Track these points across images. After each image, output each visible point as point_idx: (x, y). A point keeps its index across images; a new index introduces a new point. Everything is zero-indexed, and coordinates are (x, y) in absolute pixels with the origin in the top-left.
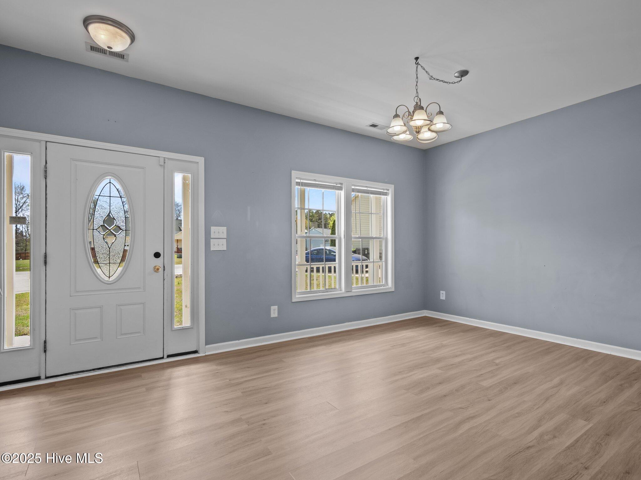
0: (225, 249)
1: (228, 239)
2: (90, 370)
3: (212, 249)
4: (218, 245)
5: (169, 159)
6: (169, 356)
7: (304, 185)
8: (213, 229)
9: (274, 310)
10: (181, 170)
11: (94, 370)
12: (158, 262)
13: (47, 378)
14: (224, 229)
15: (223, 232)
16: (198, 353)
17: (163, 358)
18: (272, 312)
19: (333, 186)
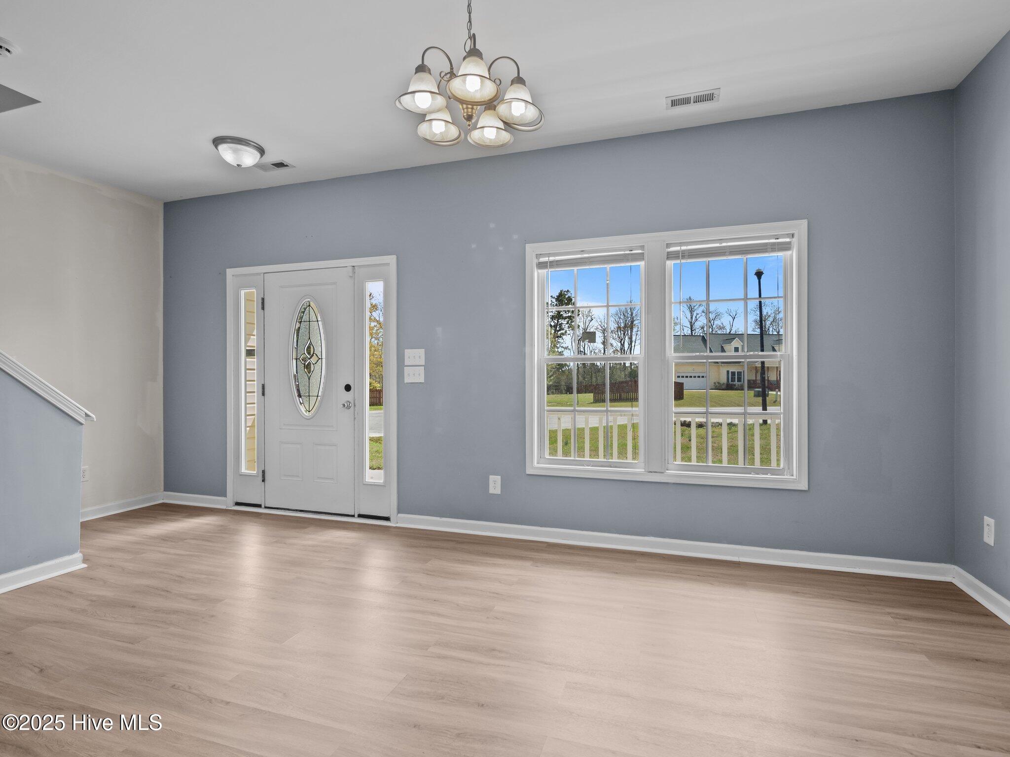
0: (422, 380)
1: (426, 367)
2: (294, 510)
3: (406, 381)
4: (415, 375)
5: (360, 266)
6: (360, 516)
7: (557, 265)
8: (408, 352)
9: (495, 482)
10: (374, 278)
11: (297, 510)
12: (349, 396)
13: (266, 507)
14: (421, 352)
15: (420, 357)
16: (390, 520)
17: (353, 516)
18: (491, 485)
19: (625, 254)
